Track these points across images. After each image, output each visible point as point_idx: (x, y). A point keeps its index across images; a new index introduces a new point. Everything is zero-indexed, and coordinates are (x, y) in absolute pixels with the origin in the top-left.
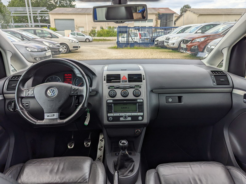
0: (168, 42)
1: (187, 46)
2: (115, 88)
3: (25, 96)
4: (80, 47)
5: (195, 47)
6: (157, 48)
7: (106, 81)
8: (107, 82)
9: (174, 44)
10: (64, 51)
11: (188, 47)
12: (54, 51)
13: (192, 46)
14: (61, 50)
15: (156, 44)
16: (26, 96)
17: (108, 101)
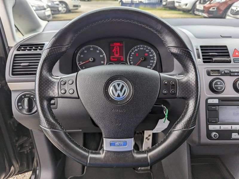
0: (180, 2)
1: (204, 7)
2: (222, 75)
3: (57, 96)
4: (80, 6)
5: (214, 9)
6: (165, 10)
7: (201, 60)
8: (204, 62)
9: (186, 5)
10: (64, 11)
11: (205, 9)
12: (54, 11)
13: (210, 7)
14: (60, 9)
15: (164, 5)
16: (60, 95)
17: (210, 101)
